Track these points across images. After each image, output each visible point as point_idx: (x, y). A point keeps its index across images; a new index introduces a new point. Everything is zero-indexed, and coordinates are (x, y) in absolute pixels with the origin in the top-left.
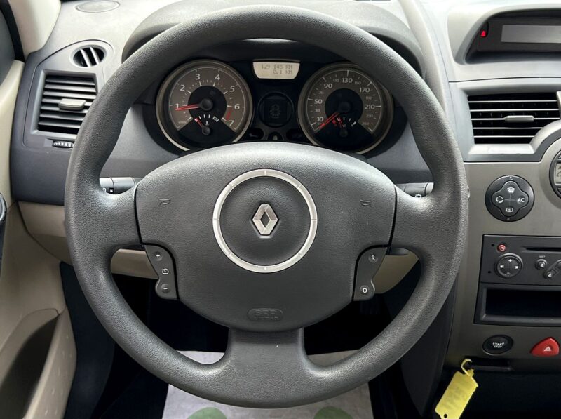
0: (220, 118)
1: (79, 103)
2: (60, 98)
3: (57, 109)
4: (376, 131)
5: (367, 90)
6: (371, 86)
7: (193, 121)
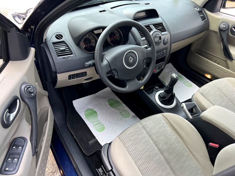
0: (91, 44)
1: (64, 48)
2: (59, 48)
3: (59, 51)
4: (119, 39)
5: (115, 32)
6: (116, 31)
7: (86, 46)
